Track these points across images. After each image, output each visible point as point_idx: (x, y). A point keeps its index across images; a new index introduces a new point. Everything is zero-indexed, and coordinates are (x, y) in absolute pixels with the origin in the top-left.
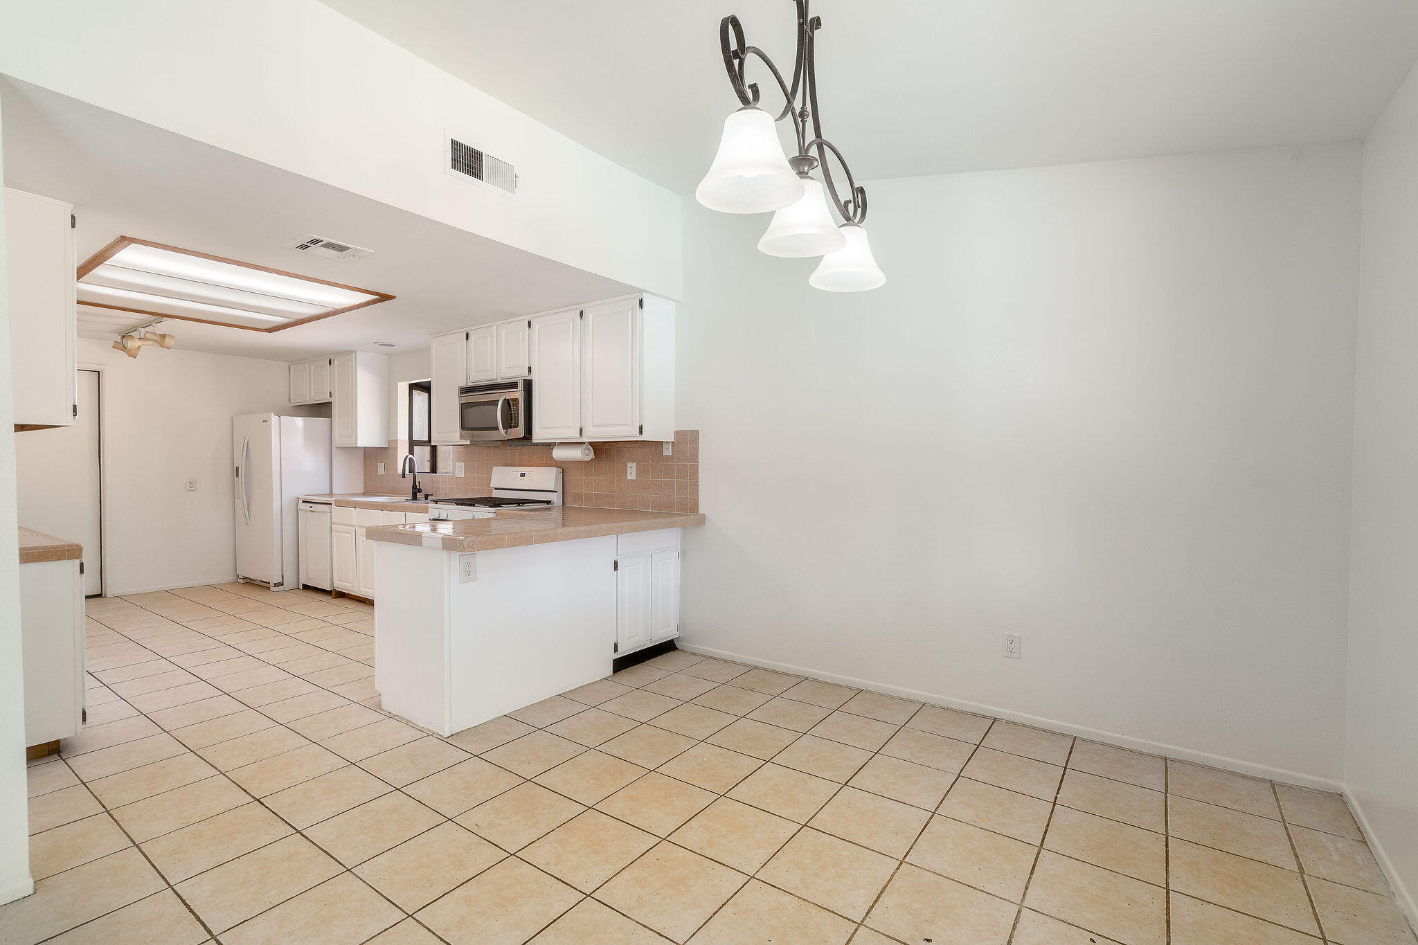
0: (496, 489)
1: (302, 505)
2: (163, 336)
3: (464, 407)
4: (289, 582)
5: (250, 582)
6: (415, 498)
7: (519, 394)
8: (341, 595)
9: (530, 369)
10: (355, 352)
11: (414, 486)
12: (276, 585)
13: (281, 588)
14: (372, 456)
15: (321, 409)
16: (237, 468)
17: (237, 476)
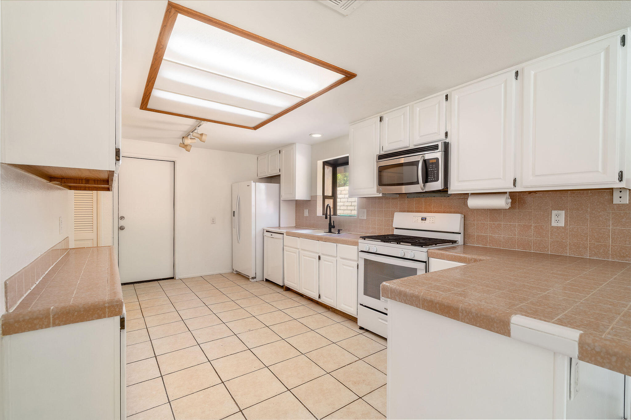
0: (396, 228)
1: (266, 234)
2: (202, 135)
3: (381, 170)
4: (259, 278)
5: (239, 274)
6: (330, 231)
7: (438, 155)
8: (288, 289)
9: (446, 134)
10: (296, 143)
11: (330, 224)
12: (253, 278)
13: (255, 280)
14: (299, 205)
15: (274, 179)
16: (234, 212)
17: (234, 216)
